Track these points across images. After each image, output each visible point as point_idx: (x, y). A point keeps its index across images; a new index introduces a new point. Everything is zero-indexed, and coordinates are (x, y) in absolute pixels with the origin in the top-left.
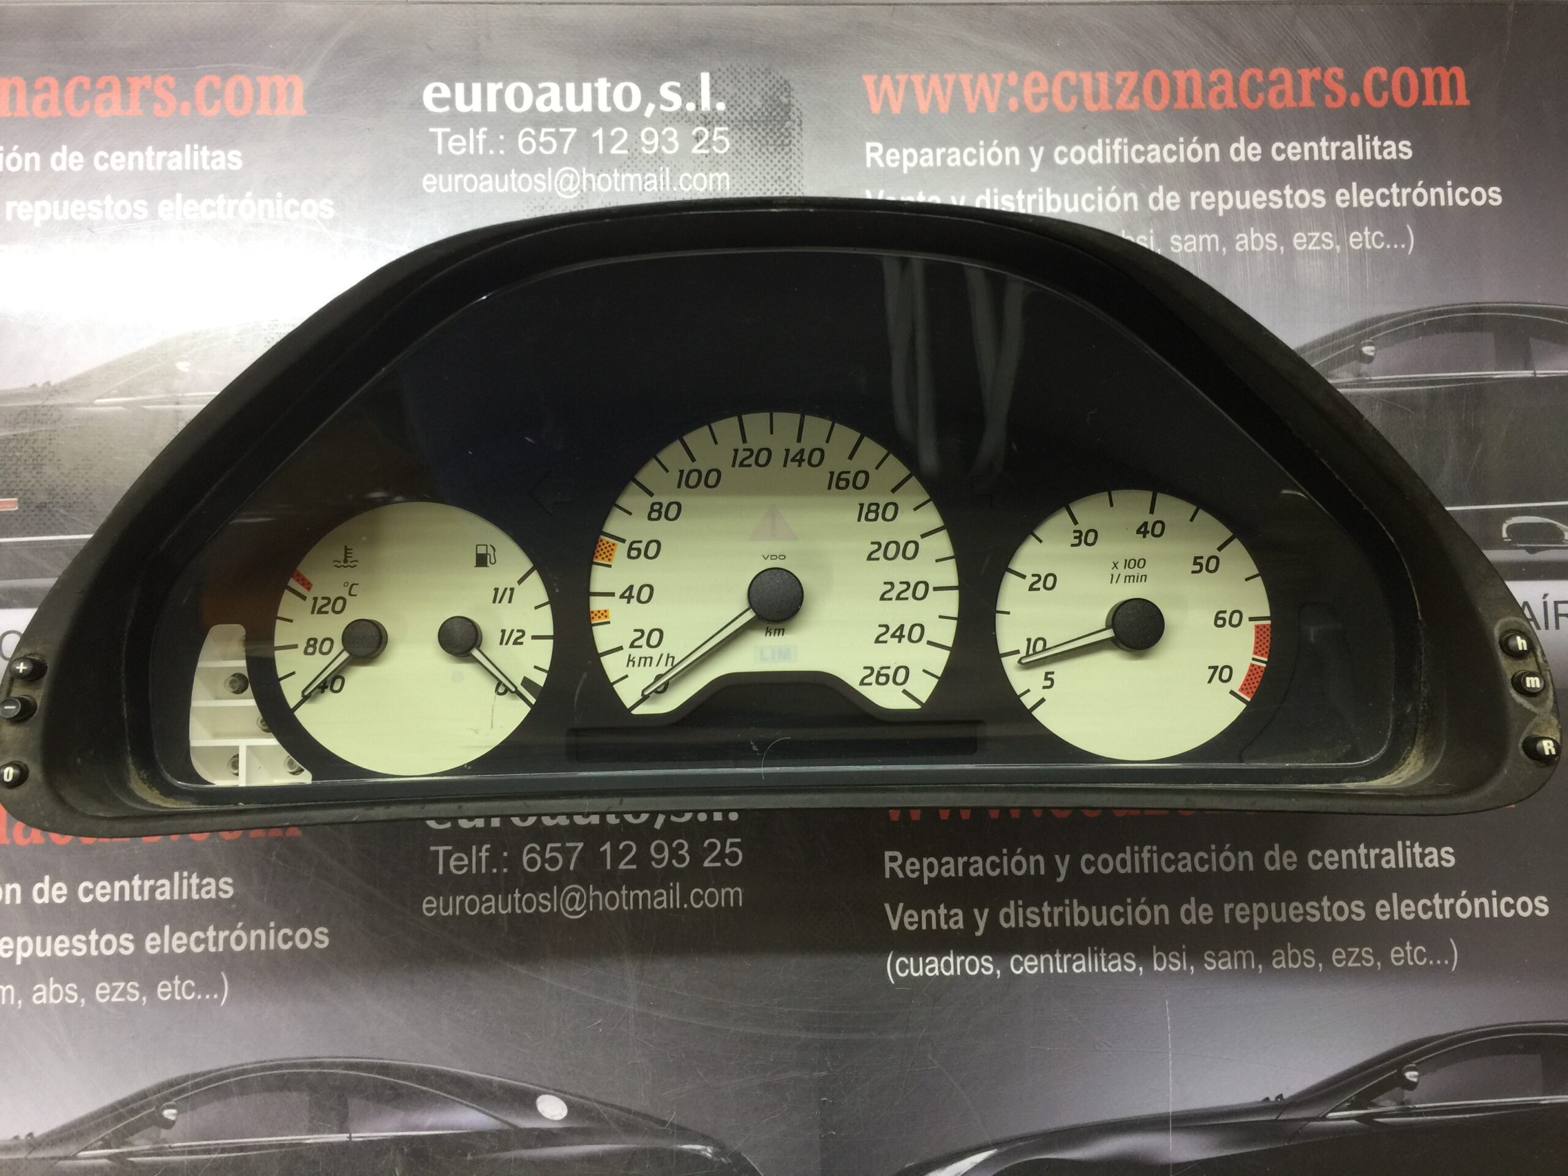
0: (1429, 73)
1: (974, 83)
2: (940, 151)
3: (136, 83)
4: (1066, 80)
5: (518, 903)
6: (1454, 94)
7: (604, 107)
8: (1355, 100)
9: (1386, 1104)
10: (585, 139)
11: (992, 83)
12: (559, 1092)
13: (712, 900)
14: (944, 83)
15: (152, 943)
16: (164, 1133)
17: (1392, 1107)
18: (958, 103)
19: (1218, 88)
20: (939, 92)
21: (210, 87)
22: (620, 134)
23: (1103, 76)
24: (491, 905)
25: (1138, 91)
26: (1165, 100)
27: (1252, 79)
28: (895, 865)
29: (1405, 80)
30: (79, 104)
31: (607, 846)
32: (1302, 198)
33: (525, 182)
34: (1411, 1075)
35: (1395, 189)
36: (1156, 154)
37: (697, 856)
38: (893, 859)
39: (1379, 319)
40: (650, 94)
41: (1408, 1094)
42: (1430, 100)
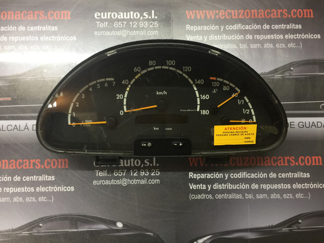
3: (36, 13)
4: (228, 12)
8: (289, 16)
9: (295, 227)
10: (128, 24)
11: (213, 12)
12: (121, 222)
14: (203, 13)
15: (38, 189)
16: (40, 229)
17: (296, 228)
18: (206, 16)
19: (261, 14)
20: (202, 14)
21: (51, 13)
22: (135, 23)
23: (236, 11)
25: (244, 14)
26: (249, 16)
27: (268, 12)
30: (24, 17)
34: (300, 221)
39: (295, 62)
41: (299, 225)
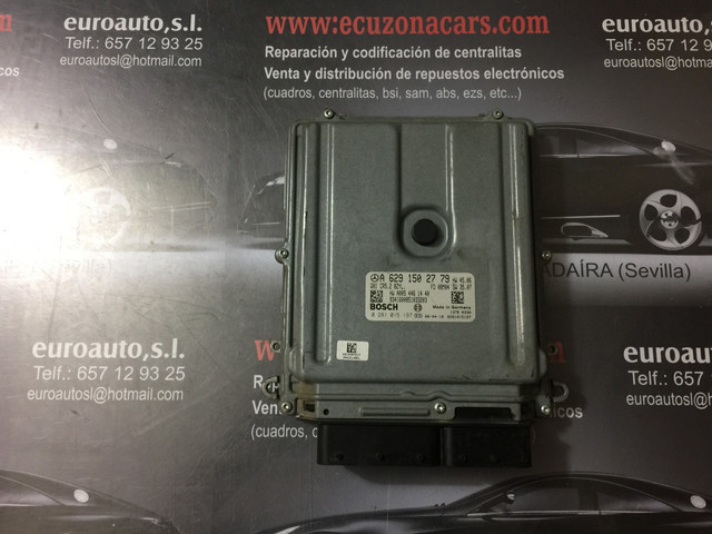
0: (530, 19)
1: (317, 21)
2: (300, 51)
5: (74, 395)
6: (542, 29)
7: (145, 28)
13: (168, 395)
24: (60, 395)
28: (259, 382)
29: (519, 22)
31: (119, 369)
32: (468, 75)
33: (107, 61)
35: (512, 71)
36: (400, 54)
37: (163, 374)
38: (258, 379)
40: (168, 23)
42: (530, 31)
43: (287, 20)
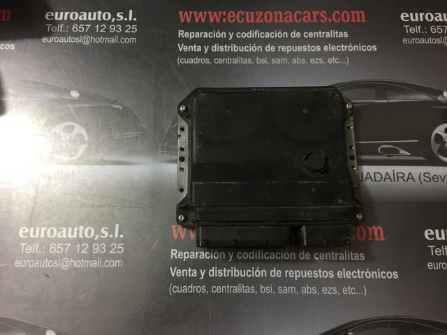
43: (193, 14)
